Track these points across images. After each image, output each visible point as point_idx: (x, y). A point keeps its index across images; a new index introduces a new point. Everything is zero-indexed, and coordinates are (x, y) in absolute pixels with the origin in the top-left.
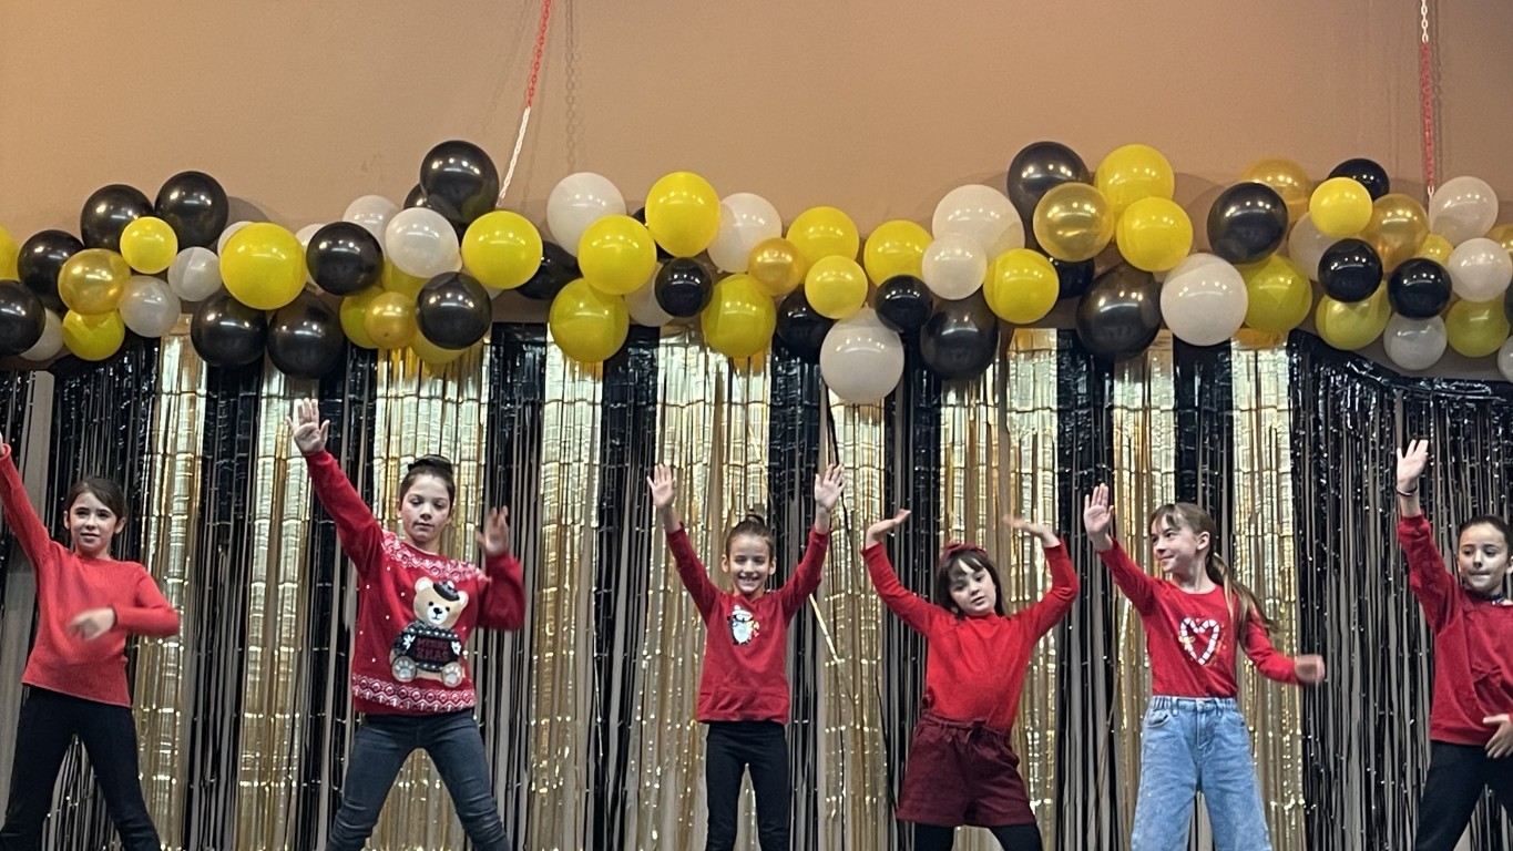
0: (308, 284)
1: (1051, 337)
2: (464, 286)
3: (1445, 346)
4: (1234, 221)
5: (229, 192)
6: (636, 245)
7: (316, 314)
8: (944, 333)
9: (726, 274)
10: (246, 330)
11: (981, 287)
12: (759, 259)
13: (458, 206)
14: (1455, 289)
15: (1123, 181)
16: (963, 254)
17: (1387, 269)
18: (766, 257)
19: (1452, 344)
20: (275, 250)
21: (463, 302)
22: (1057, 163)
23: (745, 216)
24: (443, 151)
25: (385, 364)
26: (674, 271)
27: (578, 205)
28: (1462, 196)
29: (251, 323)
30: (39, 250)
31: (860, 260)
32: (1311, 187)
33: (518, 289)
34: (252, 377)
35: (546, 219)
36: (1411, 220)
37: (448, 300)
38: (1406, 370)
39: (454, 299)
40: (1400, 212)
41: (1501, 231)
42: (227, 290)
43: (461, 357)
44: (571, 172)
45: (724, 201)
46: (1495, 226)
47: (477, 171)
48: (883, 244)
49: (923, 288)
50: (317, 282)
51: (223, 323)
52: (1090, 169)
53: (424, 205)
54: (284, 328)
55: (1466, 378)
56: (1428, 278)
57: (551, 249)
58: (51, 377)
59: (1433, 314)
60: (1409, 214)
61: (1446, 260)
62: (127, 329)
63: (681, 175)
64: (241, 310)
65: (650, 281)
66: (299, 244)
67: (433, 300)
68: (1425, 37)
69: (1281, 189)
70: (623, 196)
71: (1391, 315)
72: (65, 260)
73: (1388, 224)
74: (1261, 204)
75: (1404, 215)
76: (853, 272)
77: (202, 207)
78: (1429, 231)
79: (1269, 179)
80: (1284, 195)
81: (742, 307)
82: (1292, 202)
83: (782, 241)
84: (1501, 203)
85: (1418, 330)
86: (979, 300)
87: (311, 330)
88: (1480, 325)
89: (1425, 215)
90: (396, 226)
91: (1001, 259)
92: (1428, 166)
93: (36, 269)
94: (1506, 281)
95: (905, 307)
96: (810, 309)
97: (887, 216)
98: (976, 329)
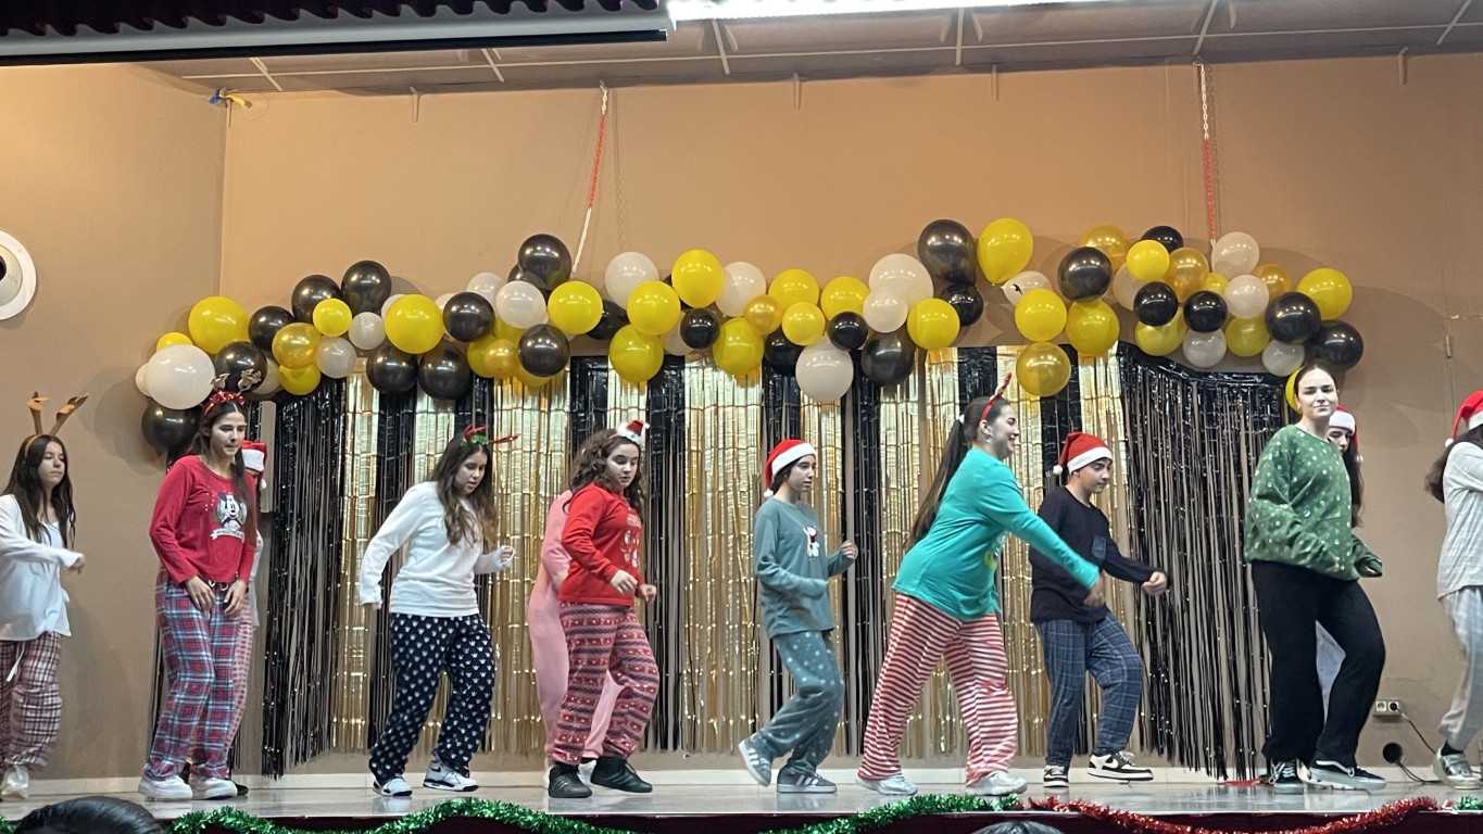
0: (444, 335)
1: (955, 351)
2: (551, 333)
3: (1225, 349)
4: (1075, 274)
5: (390, 274)
6: (666, 301)
7: (452, 355)
8: (878, 353)
9: (729, 318)
10: (404, 368)
11: (905, 323)
12: (751, 310)
13: (544, 279)
14: (1229, 310)
15: (998, 243)
16: (891, 302)
17: (1181, 299)
18: (757, 308)
19: (1232, 350)
20: (421, 313)
21: (550, 345)
22: (951, 235)
23: (740, 278)
24: (533, 241)
25: (499, 388)
26: (693, 318)
27: (625, 275)
28: (1233, 246)
29: (407, 362)
30: (263, 319)
31: (819, 305)
32: (1129, 245)
33: (589, 334)
34: (411, 398)
35: (604, 287)
36: (1196, 265)
37: (540, 344)
38: (1199, 368)
39: (544, 343)
40: (1188, 260)
41: (1261, 270)
42: (389, 341)
43: (550, 381)
44: (621, 251)
45: (728, 268)
46: (1258, 265)
47: (556, 255)
48: (834, 294)
49: (862, 322)
50: (451, 334)
51: (388, 364)
52: (974, 236)
54: (430, 365)
55: (1241, 371)
56: (1210, 305)
57: (609, 305)
58: (275, 405)
59: (1216, 329)
60: (1195, 262)
61: (1224, 291)
62: (322, 374)
63: (695, 253)
64: (399, 354)
65: (676, 326)
66: (437, 307)
67: (529, 344)
68: (1207, 136)
69: (1107, 248)
70: (656, 266)
71: (1187, 331)
72: (279, 328)
73: (1181, 269)
74: (1093, 262)
75: (1191, 262)
76: (814, 314)
77: (373, 285)
78: (1211, 271)
79: (1100, 240)
80: (1110, 250)
81: (740, 341)
82: (1116, 255)
83: (766, 297)
84: (1261, 250)
85: (1206, 340)
86: (903, 332)
87: (447, 366)
88: (1248, 336)
89: (1206, 261)
90: (503, 294)
91: (919, 308)
92: (1211, 225)
93: (260, 333)
94: (1264, 303)
95: (850, 334)
96: (787, 340)
97: (838, 274)
98: (899, 351)
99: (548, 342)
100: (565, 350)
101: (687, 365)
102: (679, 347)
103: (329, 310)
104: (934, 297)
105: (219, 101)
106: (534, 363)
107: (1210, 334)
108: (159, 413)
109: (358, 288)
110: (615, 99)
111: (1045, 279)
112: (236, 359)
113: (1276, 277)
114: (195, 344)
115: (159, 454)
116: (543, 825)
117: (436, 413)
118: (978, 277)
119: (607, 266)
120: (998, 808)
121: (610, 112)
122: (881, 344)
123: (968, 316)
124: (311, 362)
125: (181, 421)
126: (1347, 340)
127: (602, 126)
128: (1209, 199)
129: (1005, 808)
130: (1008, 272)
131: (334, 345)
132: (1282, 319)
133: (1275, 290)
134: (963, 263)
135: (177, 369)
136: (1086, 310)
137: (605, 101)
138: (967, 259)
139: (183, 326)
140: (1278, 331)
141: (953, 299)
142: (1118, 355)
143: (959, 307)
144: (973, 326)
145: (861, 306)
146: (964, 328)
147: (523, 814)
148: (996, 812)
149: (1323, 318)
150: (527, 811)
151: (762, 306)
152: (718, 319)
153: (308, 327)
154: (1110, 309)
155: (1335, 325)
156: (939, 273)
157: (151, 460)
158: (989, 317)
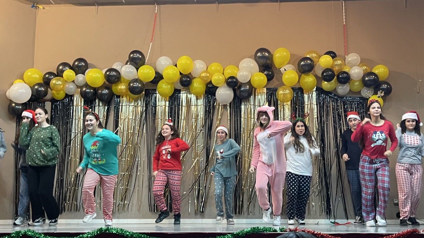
0: (105, 82)
1: (265, 89)
2: (138, 81)
3: (349, 89)
4: (303, 65)
5: (88, 62)
6: (175, 72)
7: (107, 88)
8: (242, 89)
9: (195, 78)
10: (92, 92)
11: (250, 80)
13: (137, 64)
14: (351, 77)
15: (279, 56)
16: (246, 73)
17: (336, 73)
18: (203, 75)
19: (351, 90)
20: (97, 74)
22: (265, 53)
23: (198, 65)
24: (133, 52)
26: (183, 77)
27: (162, 64)
28: (352, 57)
29: (93, 90)
30: (47, 76)
31: (223, 74)
32: (320, 57)
33: (151, 82)
34: (93, 102)
35: (156, 67)
36: (341, 63)
38: (341, 95)
39: (136, 84)
40: (338, 62)
41: (361, 65)
42: (87, 83)
43: (138, 97)
44: (161, 56)
45: (194, 62)
46: (360, 63)
47: (140, 57)
48: (228, 70)
49: (237, 79)
50: (107, 81)
51: (87, 90)
52: (272, 53)
53: (129, 64)
54: (100, 91)
55: (354, 97)
56: (345, 75)
57: (157, 73)
58: (51, 103)
59: (346, 83)
60: (340, 62)
61: (349, 71)
62: (66, 94)
63: (185, 57)
64: (91, 88)
65: (178, 79)
66: (103, 73)
67: (132, 85)
68: (344, 23)
69: (313, 57)
70: (172, 61)
71: (338, 84)
72: (52, 78)
73: (336, 64)
74: (308, 62)
75: (339, 62)
76: (222, 76)
77: (82, 66)
78: (345, 65)
79: (311, 55)
80: (314, 58)
81: (198, 85)
82: (316, 60)
83: (207, 71)
84: (361, 59)
85: (343, 87)
86: (249, 83)
87: (106, 91)
88: (357, 85)
89: (344, 62)
90: (123, 69)
91: (254, 75)
92: (345, 51)
93: (46, 80)
94: (362, 75)
95: (232, 83)
96: (213, 85)
97: (229, 64)
98: (248, 88)
99: (138, 84)
100: (143, 87)
101: (181, 92)
102: (179, 87)
103: (68, 73)
104: (259, 72)
105: (34, 7)
106: (133, 91)
107: (345, 85)
108: (14, 105)
109: (77, 66)
110: (160, 8)
111: (293, 67)
112: (38, 88)
113: (365, 67)
114: (25, 83)
115: (14, 118)
116: (132, 236)
117: (102, 106)
118: (273, 66)
119: (156, 61)
120: (279, 231)
121: (158, 12)
122: (242, 86)
123: (270, 78)
124: (62, 89)
125: (21, 107)
126: (387, 86)
127: (156, 17)
128: (345, 43)
129: (281, 231)
130: (282, 64)
131: (70, 84)
132: (367, 80)
133: (365, 71)
134: (268, 61)
135: (19, 91)
136: (306, 77)
137: (156, 9)
138: (269, 60)
139: (22, 78)
140: (366, 84)
141: (265, 73)
142: (316, 91)
143: (267, 75)
144: (271, 81)
145: (237, 74)
146: (269, 82)
147: (126, 232)
148: (278, 232)
149: (380, 80)
150: (127, 231)
151: (205, 74)
152: (191, 78)
153: (61, 78)
154: (314, 76)
155: (383, 82)
156: (261, 65)
157: (11, 119)
158: (276, 79)
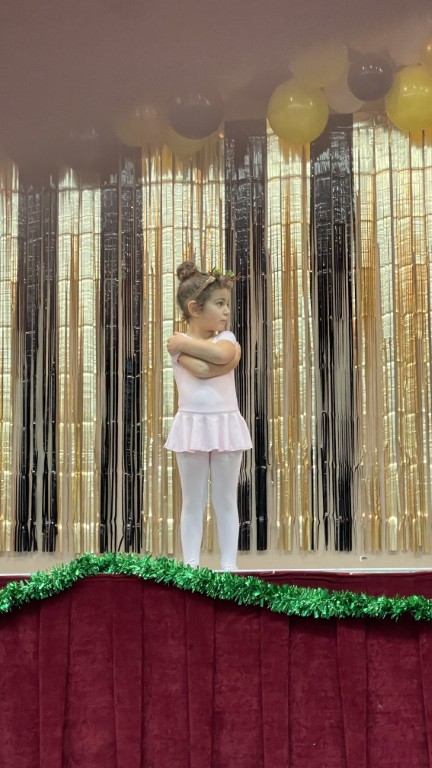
9: (402, 66)
21: (201, 101)
25: (147, 160)
26: (361, 64)
37: (190, 100)
39: (195, 99)
67: (179, 101)
99: (199, 97)
100: (218, 110)
101: (355, 126)
102: (347, 103)
106: (184, 123)
117: (80, 189)
152: (391, 67)
